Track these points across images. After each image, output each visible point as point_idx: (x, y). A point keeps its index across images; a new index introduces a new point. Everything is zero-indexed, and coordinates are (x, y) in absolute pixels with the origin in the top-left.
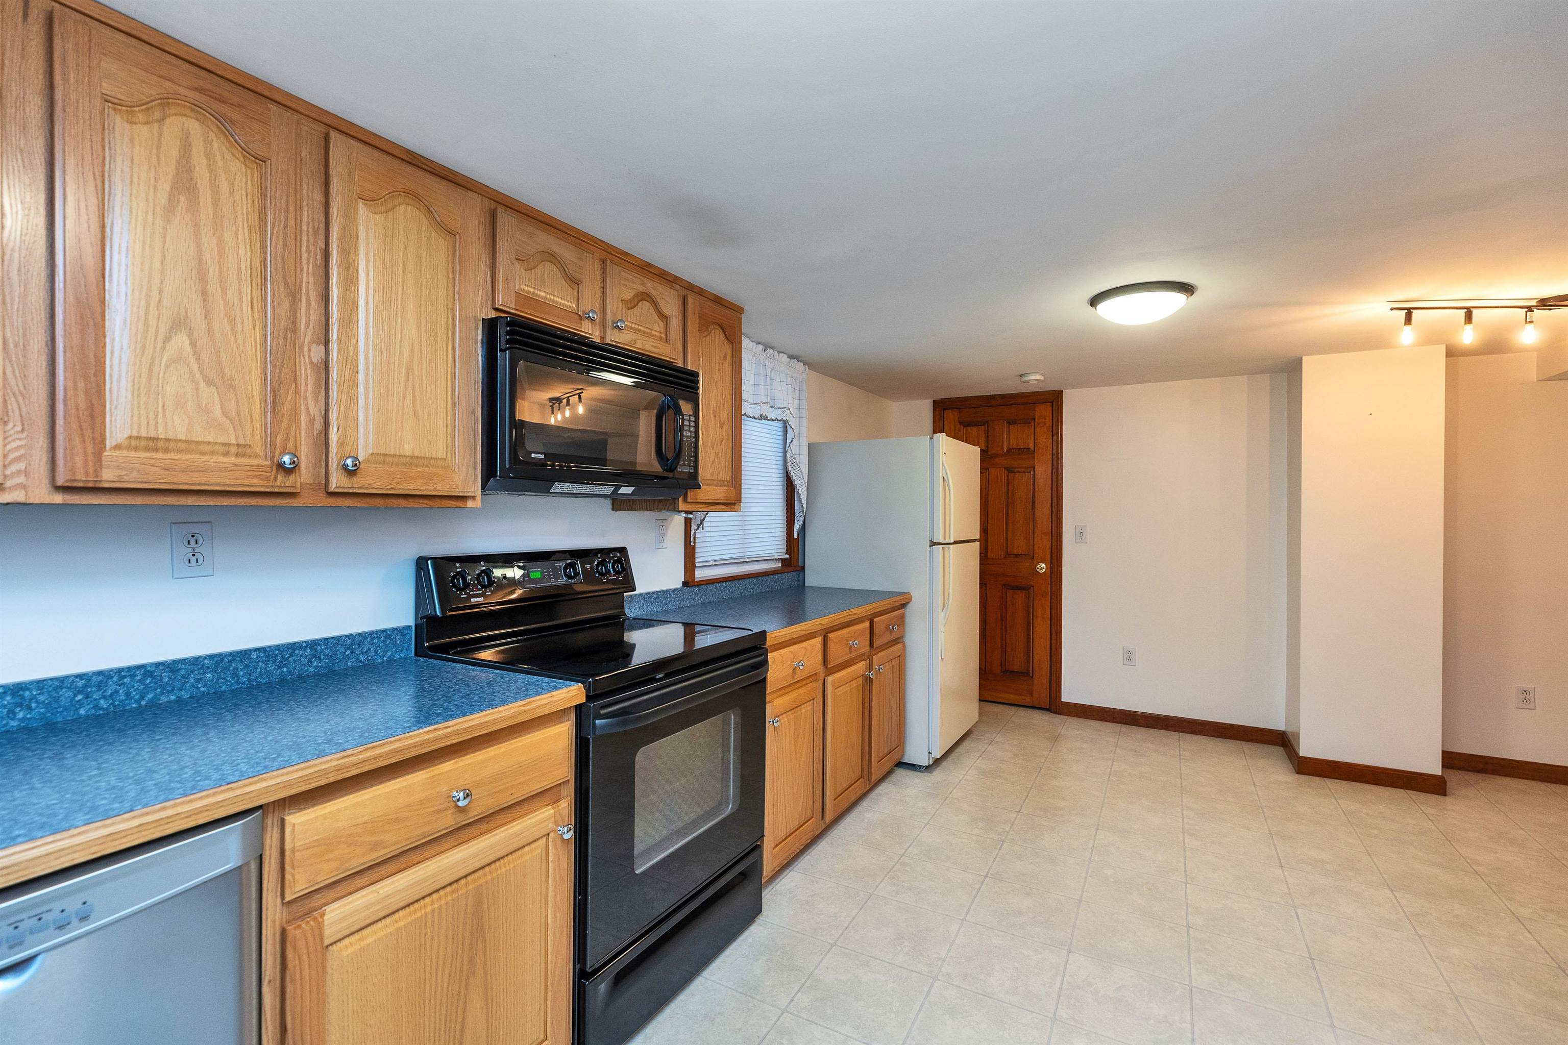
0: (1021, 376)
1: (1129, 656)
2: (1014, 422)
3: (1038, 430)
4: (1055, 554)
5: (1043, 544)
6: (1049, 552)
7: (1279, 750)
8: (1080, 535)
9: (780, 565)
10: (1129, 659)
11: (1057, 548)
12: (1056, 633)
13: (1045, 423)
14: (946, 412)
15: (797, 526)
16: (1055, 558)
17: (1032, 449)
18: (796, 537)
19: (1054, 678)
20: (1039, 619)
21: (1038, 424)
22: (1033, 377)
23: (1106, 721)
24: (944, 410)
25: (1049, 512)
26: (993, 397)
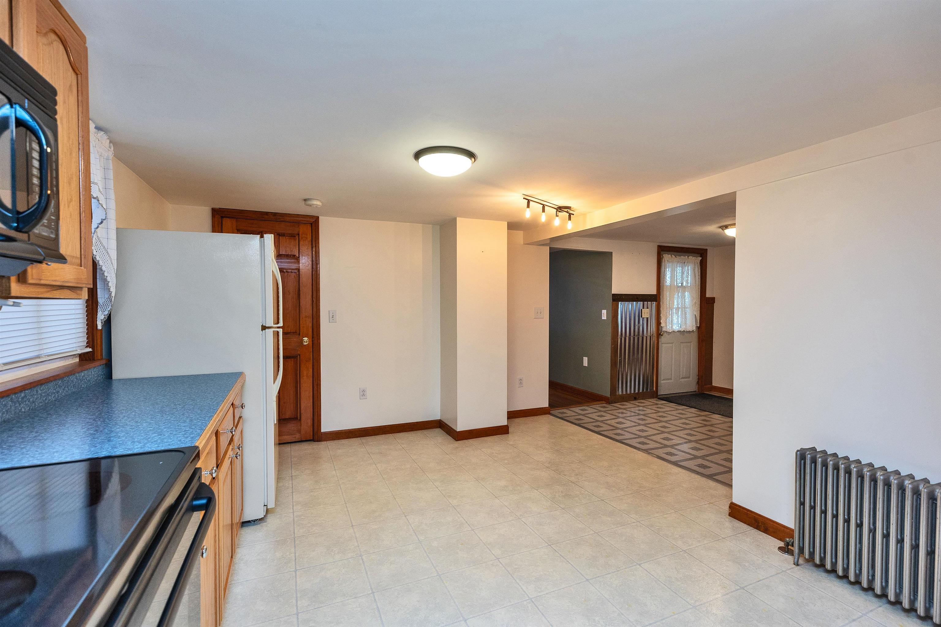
0: (305, 200)
1: (363, 393)
2: (283, 235)
3: (301, 243)
4: (315, 330)
5: (307, 323)
6: (311, 330)
7: (438, 430)
8: (332, 317)
9: (77, 360)
10: (364, 395)
11: (317, 327)
12: (317, 385)
13: (306, 238)
14: (224, 219)
15: (101, 317)
16: (315, 333)
17: (297, 256)
18: (100, 327)
19: (316, 417)
20: (305, 377)
21: (302, 238)
22: (315, 202)
23: (350, 438)
24: (222, 217)
25: (310, 302)
26: (267, 213)
